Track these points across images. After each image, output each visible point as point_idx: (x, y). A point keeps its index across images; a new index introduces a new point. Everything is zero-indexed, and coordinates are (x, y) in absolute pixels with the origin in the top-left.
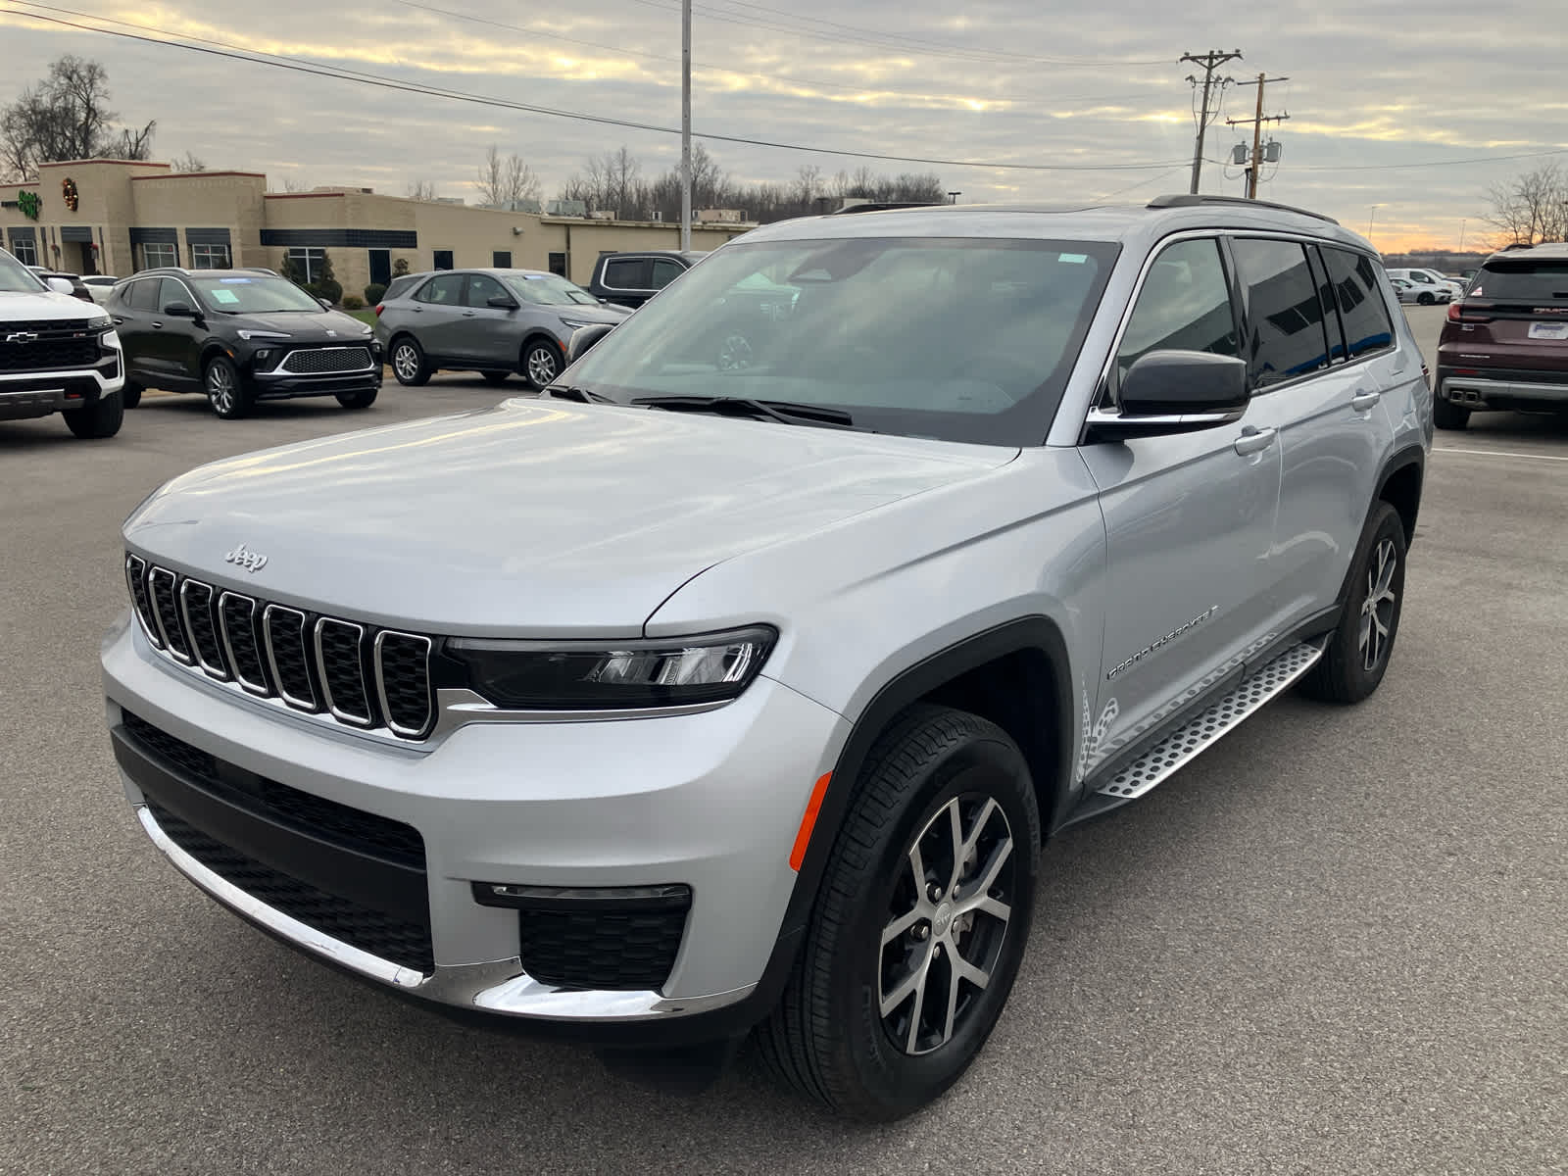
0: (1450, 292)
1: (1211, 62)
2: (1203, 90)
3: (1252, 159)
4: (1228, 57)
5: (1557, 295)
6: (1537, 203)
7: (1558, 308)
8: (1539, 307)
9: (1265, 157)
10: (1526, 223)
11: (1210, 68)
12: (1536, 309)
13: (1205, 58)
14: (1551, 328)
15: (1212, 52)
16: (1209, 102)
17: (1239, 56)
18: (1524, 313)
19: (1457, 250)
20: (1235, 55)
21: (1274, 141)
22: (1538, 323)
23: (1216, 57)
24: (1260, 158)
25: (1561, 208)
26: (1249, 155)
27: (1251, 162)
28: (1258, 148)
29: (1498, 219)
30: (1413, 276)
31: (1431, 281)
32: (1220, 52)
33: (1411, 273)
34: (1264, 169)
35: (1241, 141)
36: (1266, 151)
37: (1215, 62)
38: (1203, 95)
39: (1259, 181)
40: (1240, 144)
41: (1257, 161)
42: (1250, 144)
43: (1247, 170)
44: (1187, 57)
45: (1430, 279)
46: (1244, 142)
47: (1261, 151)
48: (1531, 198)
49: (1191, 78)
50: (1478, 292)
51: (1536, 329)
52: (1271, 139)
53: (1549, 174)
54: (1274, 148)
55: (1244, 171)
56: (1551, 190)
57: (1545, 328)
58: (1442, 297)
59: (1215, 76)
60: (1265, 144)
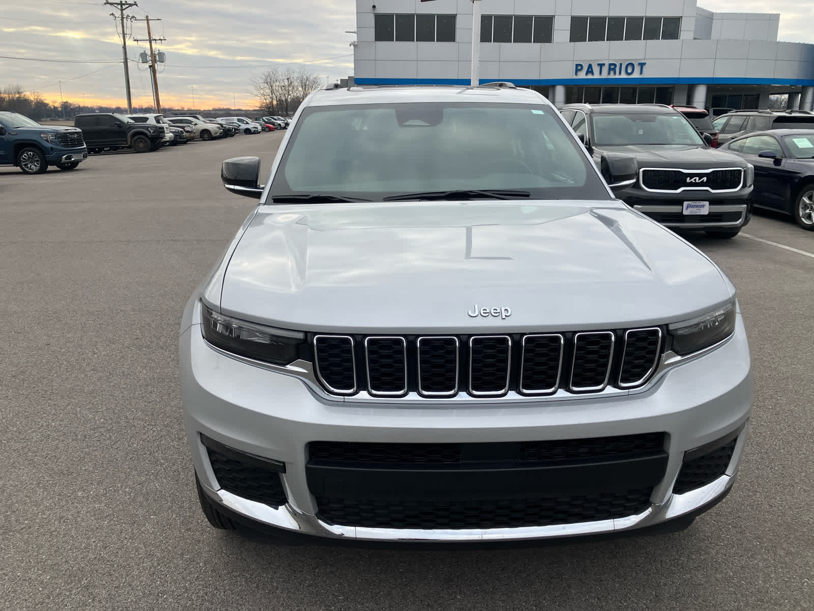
0: (257, 128)
1: (122, 7)
2: (121, 21)
3: (151, 60)
4: (131, 5)
6: (272, 87)
9: (158, 59)
10: (269, 96)
11: (122, 10)
13: (118, 4)
15: (121, 2)
16: (125, 28)
17: (136, 5)
19: (233, 108)
20: (134, 5)
21: (160, 51)
23: (124, 4)
24: (155, 60)
25: (282, 88)
26: (149, 58)
27: (151, 62)
28: (153, 55)
29: (256, 93)
30: (239, 120)
31: (247, 123)
32: (126, 2)
33: (238, 119)
34: (158, 66)
35: (143, 50)
36: (157, 56)
37: (124, 7)
38: (121, 25)
39: (157, 72)
40: (143, 52)
41: (154, 61)
42: (149, 53)
43: (150, 66)
44: (107, 3)
45: (246, 122)
46: (145, 51)
47: (155, 56)
48: (269, 84)
49: (113, 14)
52: (159, 50)
53: (274, 73)
54: (161, 55)
55: (148, 67)
56: (276, 80)
58: (255, 131)
59: (126, 15)
60: (156, 53)
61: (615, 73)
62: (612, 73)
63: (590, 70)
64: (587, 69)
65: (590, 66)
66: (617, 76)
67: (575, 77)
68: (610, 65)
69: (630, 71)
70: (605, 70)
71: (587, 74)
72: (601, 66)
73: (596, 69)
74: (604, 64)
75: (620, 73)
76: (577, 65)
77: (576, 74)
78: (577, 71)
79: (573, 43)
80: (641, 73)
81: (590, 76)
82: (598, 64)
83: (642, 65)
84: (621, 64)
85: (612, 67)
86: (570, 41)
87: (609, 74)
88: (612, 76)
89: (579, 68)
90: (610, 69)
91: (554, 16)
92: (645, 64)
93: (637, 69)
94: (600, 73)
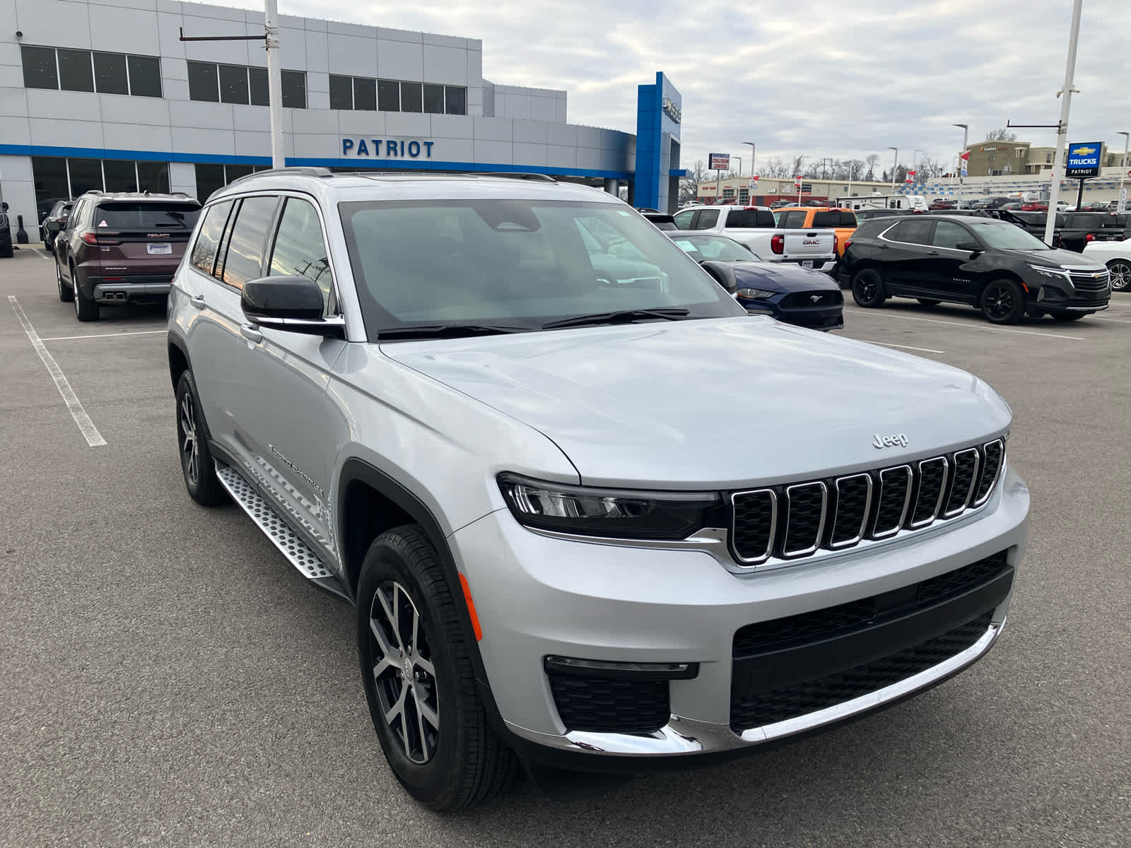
5: (158, 225)
7: (163, 233)
8: (151, 233)
12: (149, 235)
14: (160, 247)
18: (141, 237)
22: (151, 244)
50: (103, 224)
51: (151, 249)
57: (157, 247)
61: (396, 154)
62: (392, 153)
63: (363, 149)
64: (358, 146)
65: (362, 143)
66: (399, 158)
67: (343, 157)
68: (389, 142)
69: (414, 151)
70: (383, 148)
71: (359, 153)
72: (377, 143)
73: (371, 148)
74: (381, 141)
75: (403, 154)
76: (345, 141)
77: (345, 153)
78: (346, 149)
79: (335, 111)
80: (429, 155)
81: (363, 157)
82: (373, 141)
83: (429, 145)
84: (402, 143)
85: (392, 145)
86: (332, 108)
87: (389, 154)
88: (392, 157)
89: (347, 145)
90: (389, 149)
91: (306, 72)
92: (433, 143)
93: (423, 149)
94: (377, 153)
